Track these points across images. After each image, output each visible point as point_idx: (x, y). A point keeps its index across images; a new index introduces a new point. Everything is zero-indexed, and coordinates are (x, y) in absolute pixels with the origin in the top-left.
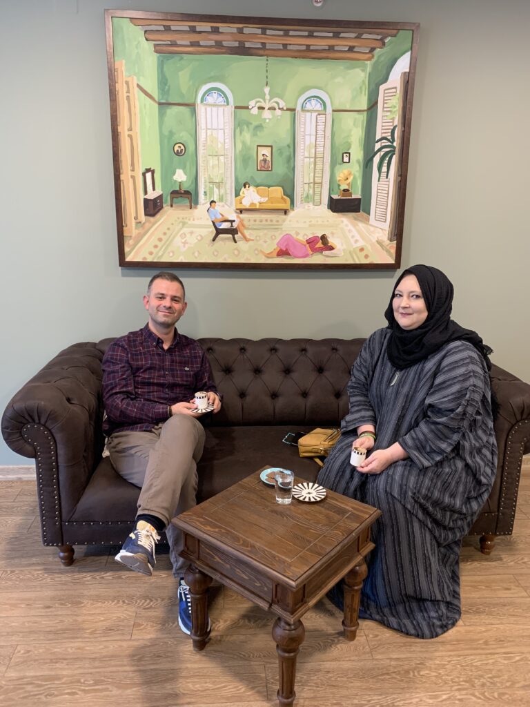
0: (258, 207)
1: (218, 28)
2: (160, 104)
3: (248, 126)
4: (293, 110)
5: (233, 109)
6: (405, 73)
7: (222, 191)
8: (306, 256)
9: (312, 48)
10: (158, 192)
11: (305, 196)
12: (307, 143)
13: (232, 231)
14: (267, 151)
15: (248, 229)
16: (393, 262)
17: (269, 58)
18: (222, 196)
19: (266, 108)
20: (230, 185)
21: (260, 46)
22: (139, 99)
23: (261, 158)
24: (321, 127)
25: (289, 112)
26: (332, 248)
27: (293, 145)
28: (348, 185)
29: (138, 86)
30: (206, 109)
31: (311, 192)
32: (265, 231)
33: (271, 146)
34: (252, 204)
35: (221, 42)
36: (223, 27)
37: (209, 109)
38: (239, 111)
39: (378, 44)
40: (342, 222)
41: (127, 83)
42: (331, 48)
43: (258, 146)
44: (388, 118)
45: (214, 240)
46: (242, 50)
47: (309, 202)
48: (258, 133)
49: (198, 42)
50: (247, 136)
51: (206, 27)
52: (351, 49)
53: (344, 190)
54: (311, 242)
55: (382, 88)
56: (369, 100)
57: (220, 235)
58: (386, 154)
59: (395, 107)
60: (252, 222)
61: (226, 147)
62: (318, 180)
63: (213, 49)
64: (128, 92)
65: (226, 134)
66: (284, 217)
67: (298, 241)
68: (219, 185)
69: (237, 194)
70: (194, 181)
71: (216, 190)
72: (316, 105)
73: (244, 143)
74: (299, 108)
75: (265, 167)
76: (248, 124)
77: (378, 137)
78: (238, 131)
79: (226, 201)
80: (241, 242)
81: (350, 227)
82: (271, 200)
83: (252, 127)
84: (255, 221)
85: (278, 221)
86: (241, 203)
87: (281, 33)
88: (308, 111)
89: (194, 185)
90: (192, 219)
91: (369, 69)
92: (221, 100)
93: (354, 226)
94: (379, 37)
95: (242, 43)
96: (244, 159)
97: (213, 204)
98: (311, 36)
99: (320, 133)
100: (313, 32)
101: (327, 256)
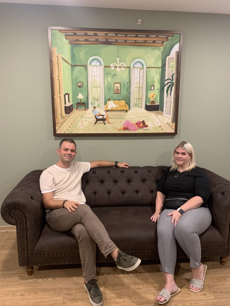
0: (114, 109)
1: (97, 33)
2: (72, 65)
3: (110, 75)
4: (130, 67)
5: (103, 67)
6: (177, 51)
7: (99, 103)
8: (136, 130)
9: (137, 41)
10: (71, 103)
11: (135, 104)
12: (136, 81)
13: (104, 120)
14: (118, 85)
15: (111, 119)
16: (174, 132)
17: (119, 46)
18: (99, 105)
19: (118, 67)
20: (102, 100)
21: (115, 41)
22: (63, 64)
23: (116, 88)
24: (141, 75)
25: (127, 69)
26: (147, 126)
27: (130, 82)
28: (154, 99)
29: (62, 58)
30: (92, 67)
31: (138, 102)
32: (118, 119)
33: (120, 83)
34: (112, 108)
35: (98, 39)
36: (99, 33)
37: (93, 67)
38: (106, 68)
39: (166, 40)
40: (151, 115)
41: (57, 57)
42: (145, 42)
43: (114, 83)
44: (171, 70)
45: (95, 123)
46: (107, 43)
47: (136, 107)
48: (115, 78)
49: (88, 39)
50: (109, 79)
51: (92, 33)
52: (154, 42)
53: (152, 101)
54: (138, 124)
55: (167, 58)
56: (162, 63)
57: (98, 122)
58: (170, 85)
59: (173, 66)
60: (112, 116)
61: (101, 84)
62: (140, 97)
63: (95, 42)
64: (58, 61)
65: (100, 78)
66: (126, 113)
67: (132, 123)
68: (97, 100)
69: (105, 104)
70: (87, 98)
71: (96, 102)
72: (139, 65)
73: (108, 82)
74: (132, 67)
75: (117, 92)
76: (110, 74)
77: (166, 79)
78: (106, 77)
79: (101, 107)
80: (107, 124)
81: (155, 117)
82: (120, 106)
83: (111, 75)
84: (113, 115)
85: (123, 115)
86: (107, 108)
87: (124, 35)
88: (136, 68)
89: (86, 100)
90: (86, 115)
91: (162, 50)
92: (98, 64)
93: (156, 116)
94: (166, 37)
95: (107, 40)
96: (108, 88)
97: (95, 108)
98: (137, 36)
99: (141, 77)
100: (137, 35)
101: (145, 130)
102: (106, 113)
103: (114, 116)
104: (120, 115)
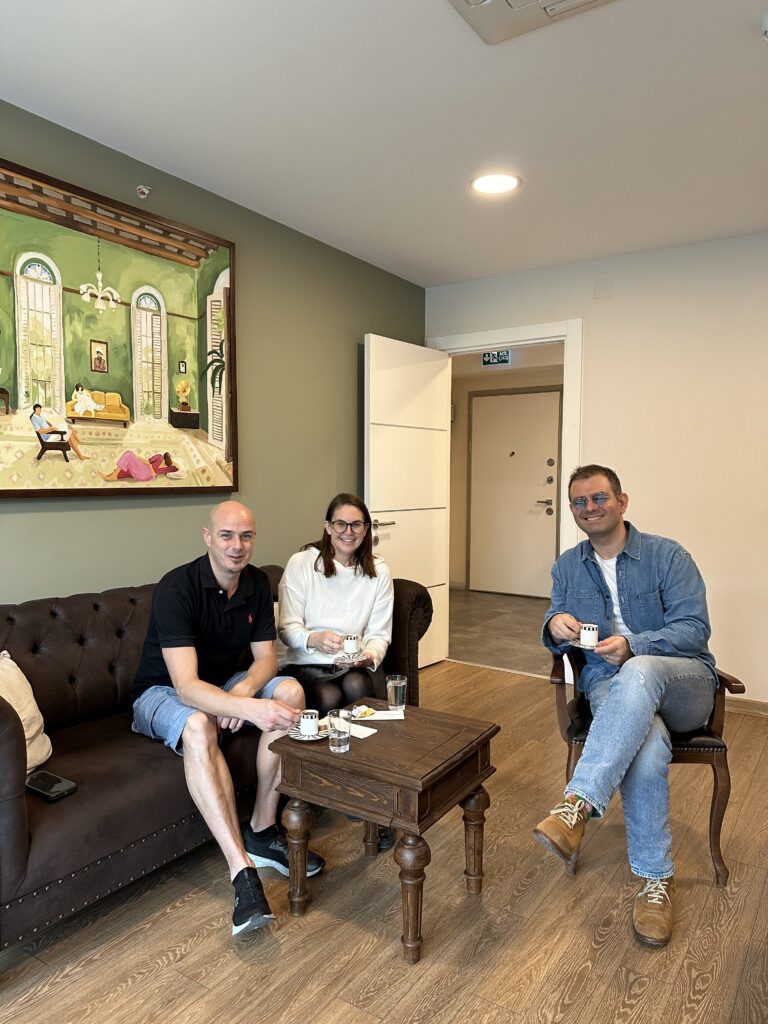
0: (93, 417)
1: (41, 188)
3: (79, 315)
4: (128, 305)
5: (61, 290)
6: (226, 289)
7: (49, 393)
8: (150, 479)
9: (144, 240)
11: (144, 406)
12: (144, 346)
15: (83, 444)
16: (231, 485)
17: (101, 240)
18: (50, 398)
19: (100, 297)
20: (59, 386)
21: (90, 223)
23: (95, 356)
24: (157, 329)
25: (123, 307)
26: (175, 469)
27: (129, 345)
28: (186, 397)
30: (27, 284)
31: (151, 402)
32: (103, 447)
33: (106, 344)
34: (87, 412)
35: (45, 206)
36: (47, 189)
37: (31, 284)
38: (68, 294)
39: (204, 254)
40: (183, 439)
42: (162, 246)
43: (91, 341)
44: (216, 334)
45: (39, 458)
46: (69, 222)
47: (149, 414)
48: (91, 325)
49: (17, 198)
50: (78, 327)
51: (27, 182)
52: (180, 252)
53: (183, 403)
54: (154, 461)
55: (209, 298)
56: (199, 309)
57: (48, 452)
58: (217, 368)
59: (220, 321)
60: (87, 435)
61: (54, 337)
62: (157, 390)
63: (36, 212)
65: (53, 321)
66: (124, 430)
67: (140, 460)
68: (44, 384)
70: (12, 376)
71: (41, 391)
72: (150, 304)
73: (75, 335)
74: (133, 304)
75: (99, 367)
76: (80, 312)
77: (209, 350)
78: (67, 318)
79: (54, 405)
80: (75, 461)
81: (192, 445)
83: (83, 317)
85: (116, 435)
86: (73, 410)
87: (113, 216)
88: (143, 309)
89: (11, 382)
90: (9, 428)
91: (197, 276)
92: (45, 276)
93: (195, 444)
94: (203, 247)
96: (75, 354)
97: (37, 409)
98: (142, 227)
99: (157, 336)
100: (145, 224)
101: (171, 479)
102: (69, 428)
103: (94, 436)
104: (110, 434)
